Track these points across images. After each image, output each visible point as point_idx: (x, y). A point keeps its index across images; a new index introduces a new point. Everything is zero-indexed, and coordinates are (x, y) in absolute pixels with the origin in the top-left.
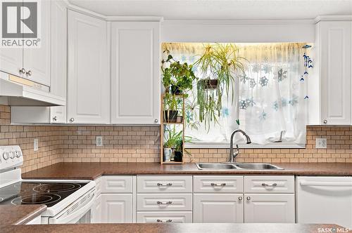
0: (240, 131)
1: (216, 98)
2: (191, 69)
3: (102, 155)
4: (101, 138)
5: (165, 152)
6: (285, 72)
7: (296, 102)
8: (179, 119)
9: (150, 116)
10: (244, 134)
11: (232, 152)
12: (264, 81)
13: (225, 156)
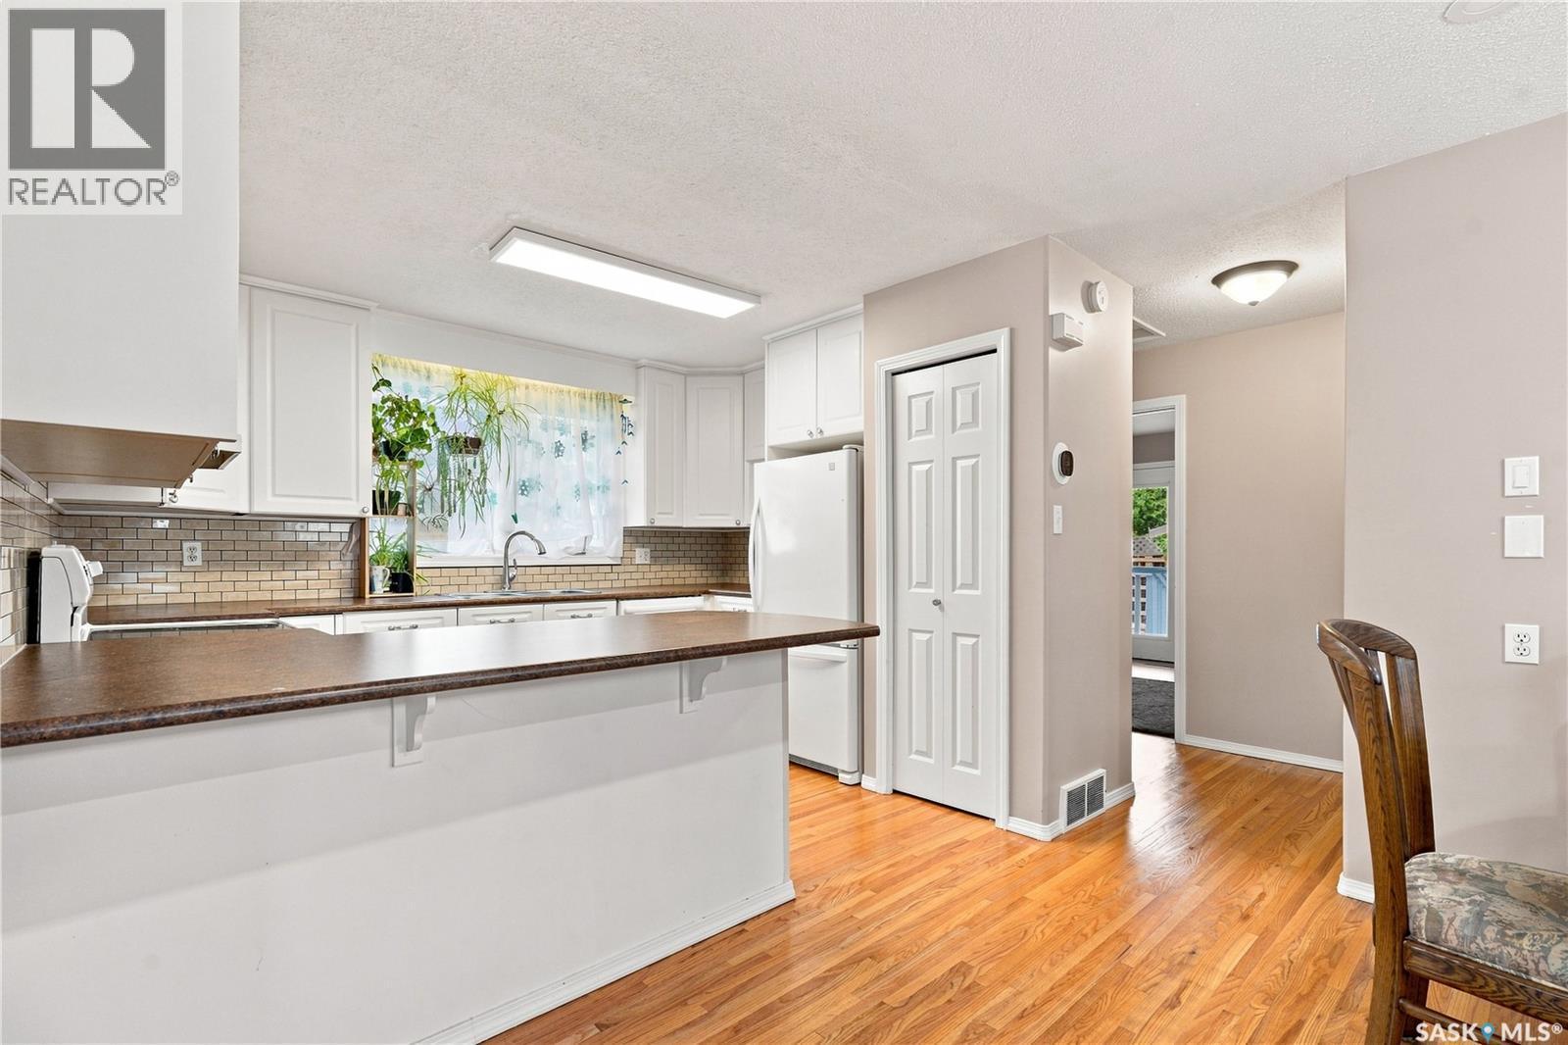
0: (523, 533)
1: (476, 472)
2: (431, 414)
3: (198, 588)
4: (198, 545)
5: (374, 573)
6: (592, 437)
7: (608, 488)
8: (401, 510)
9: (351, 499)
10: (532, 538)
11: (506, 573)
12: (558, 448)
13: (490, 579)
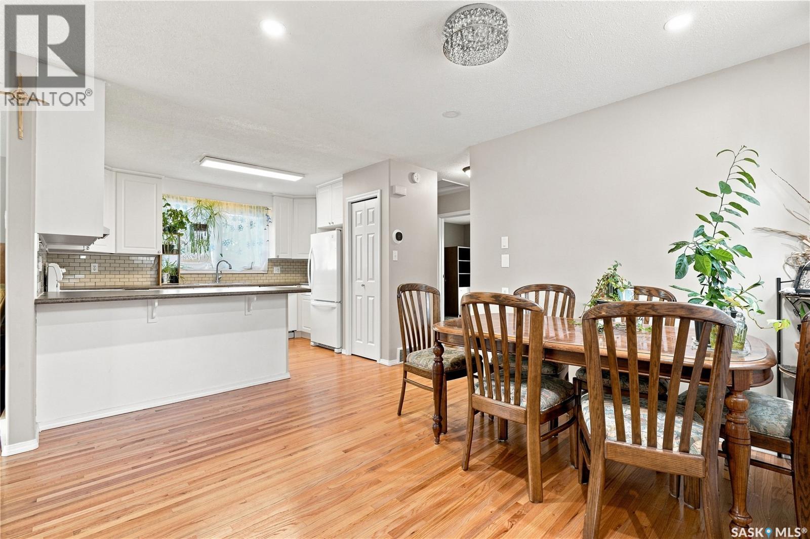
0: (224, 261)
1: (205, 238)
2: (186, 216)
4: (97, 265)
5: (164, 276)
6: (255, 223)
7: (261, 243)
8: (175, 252)
9: (153, 248)
10: (227, 263)
11: (217, 276)
12: (240, 228)
13: (211, 279)
